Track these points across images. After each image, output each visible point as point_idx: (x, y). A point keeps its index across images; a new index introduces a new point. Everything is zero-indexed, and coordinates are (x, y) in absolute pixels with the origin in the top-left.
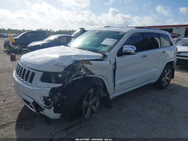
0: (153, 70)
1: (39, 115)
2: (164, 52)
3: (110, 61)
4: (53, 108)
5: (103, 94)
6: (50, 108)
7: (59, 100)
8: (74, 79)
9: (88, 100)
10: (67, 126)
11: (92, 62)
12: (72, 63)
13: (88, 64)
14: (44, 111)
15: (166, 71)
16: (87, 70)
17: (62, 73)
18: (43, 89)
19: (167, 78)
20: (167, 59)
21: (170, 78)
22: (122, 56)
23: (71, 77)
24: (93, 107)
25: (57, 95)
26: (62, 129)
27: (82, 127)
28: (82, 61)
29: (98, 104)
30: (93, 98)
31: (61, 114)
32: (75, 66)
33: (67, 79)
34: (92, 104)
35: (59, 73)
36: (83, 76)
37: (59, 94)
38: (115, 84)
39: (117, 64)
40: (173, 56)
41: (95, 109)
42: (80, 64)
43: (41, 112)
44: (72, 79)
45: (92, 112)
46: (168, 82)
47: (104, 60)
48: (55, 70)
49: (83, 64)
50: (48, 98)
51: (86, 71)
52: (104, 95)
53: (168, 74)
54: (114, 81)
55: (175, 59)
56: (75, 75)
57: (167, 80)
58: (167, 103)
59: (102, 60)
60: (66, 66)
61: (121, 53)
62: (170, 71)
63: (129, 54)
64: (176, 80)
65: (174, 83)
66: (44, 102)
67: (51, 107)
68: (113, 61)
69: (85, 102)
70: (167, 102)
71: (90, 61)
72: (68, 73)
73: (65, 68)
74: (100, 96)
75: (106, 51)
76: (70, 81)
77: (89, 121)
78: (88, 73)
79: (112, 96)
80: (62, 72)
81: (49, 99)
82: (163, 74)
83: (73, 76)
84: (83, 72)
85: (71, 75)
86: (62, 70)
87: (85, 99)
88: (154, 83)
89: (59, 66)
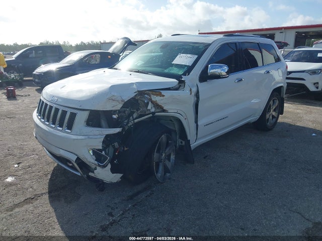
0: (252, 101)
1: (86, 179)
2: (268, 72)
3: (191, 90)
4: (109, 166)
5: (179, 142)
6: (104, 166)
7: (117, 154)
8: (136, 121)
9: (158, 151)
10: (130, 194)
11: (163, 92)
12: (133, 95)
13: (157, 95)
14: (95, 171)
15: (271, 102)
16: (156, 105)
17: (119, 112)
18: (91, 137)
19: (274, 113)
20: (273, 84)
21: (277, 114)
22: (206, 81)
23: (131, 117)
24: (167, 162)
25: (114, 147)
26: (124, 198)
27: (153, 193)
28: (147, 92)
29: (173, 157)
30: (166, 148)
31: (121, 175)
32: (138, 100)
33: (126, 121)
34: (166, 158)
35: (114, 112)
36: (151, 115)
37: (116, 144)
38: (197, 125)
39: (200, 93)
40: (281, 78)
41: (169, 165)
42: (146, 96)
43: (91, 174)
44: (134, 120)
45: (166, 170)
46: (274, 120)
47: (180, 88)
48: (109, 107)
49: (150, 96)
50: (101, 150)
51: (154, 106)
52: (181, 144)
53: (274, 107)
54: (196, 122)
55: (284, 84)
56: (138, 114)
57: (273, 117)
58: (275, 151)
59: (177, 89)
60: (126, 101)
61: (205, 77)
62: (277, 102)
63: (218, 77)
64: (285, 117)
65: (282, 121)
66: (94, 157)
67: (107, 165)
68: (194, 90)
69: (156, 155)
70: (276, 149)
71: (161, 91)
72: (128, 110)
73: (123, 103)
74: (176, 146)
75: (183, 75)
76: (131, 124)
77: (162, 183)
78: (158, 111)
79: (194, 145)
80: (119, 110)
81: (102, 152)
82: (267, 108)
83: (135, 115)
84: (152, 108)
85: (131, 114)
86: (119, 106)
87: (156, 151)
88: (254, 122)
89: (114, 100)
